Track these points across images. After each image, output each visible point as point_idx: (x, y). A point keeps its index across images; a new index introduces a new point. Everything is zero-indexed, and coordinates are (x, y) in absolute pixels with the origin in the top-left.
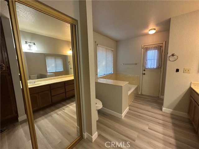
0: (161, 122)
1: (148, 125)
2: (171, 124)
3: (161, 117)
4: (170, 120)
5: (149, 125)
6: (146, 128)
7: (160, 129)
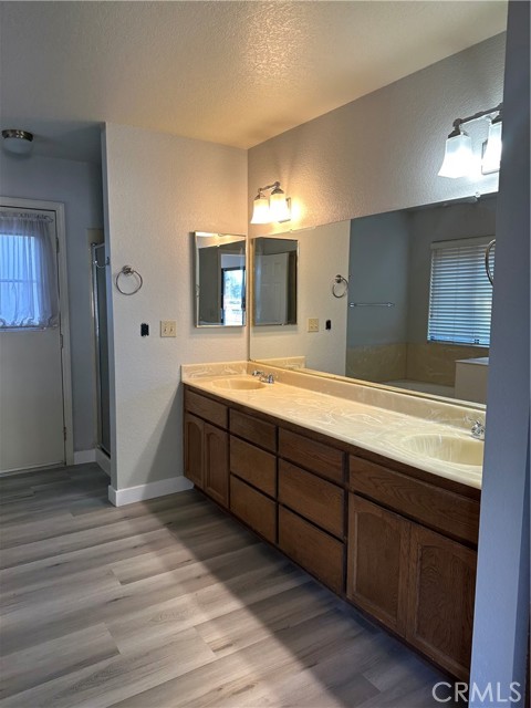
0: (137, 539)
1: (110, 574)
2: (165, 529)
3: (125, 527)
4: (152, 521)
5: (116, 572)
6: (115, 588)
7: (150, 560)
